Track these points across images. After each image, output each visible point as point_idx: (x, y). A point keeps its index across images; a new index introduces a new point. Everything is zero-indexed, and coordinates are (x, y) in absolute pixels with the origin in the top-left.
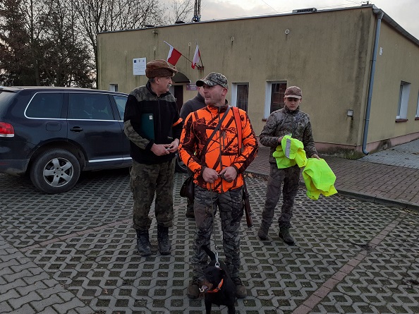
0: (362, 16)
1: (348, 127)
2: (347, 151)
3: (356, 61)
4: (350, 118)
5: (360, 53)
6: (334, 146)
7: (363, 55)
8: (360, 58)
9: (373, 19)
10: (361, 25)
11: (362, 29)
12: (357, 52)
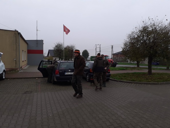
0: (15, 33)
1: (15, 63)
2: (15, 70)
3: (15, 45)
4: (15, 61)
5: (16, 43)
6: (11, 69)
7: (17, 44)
8: (16, 44)
9: (18, 35)
10: (15, 36)
11: (16, 37)
12: (15, 43)
